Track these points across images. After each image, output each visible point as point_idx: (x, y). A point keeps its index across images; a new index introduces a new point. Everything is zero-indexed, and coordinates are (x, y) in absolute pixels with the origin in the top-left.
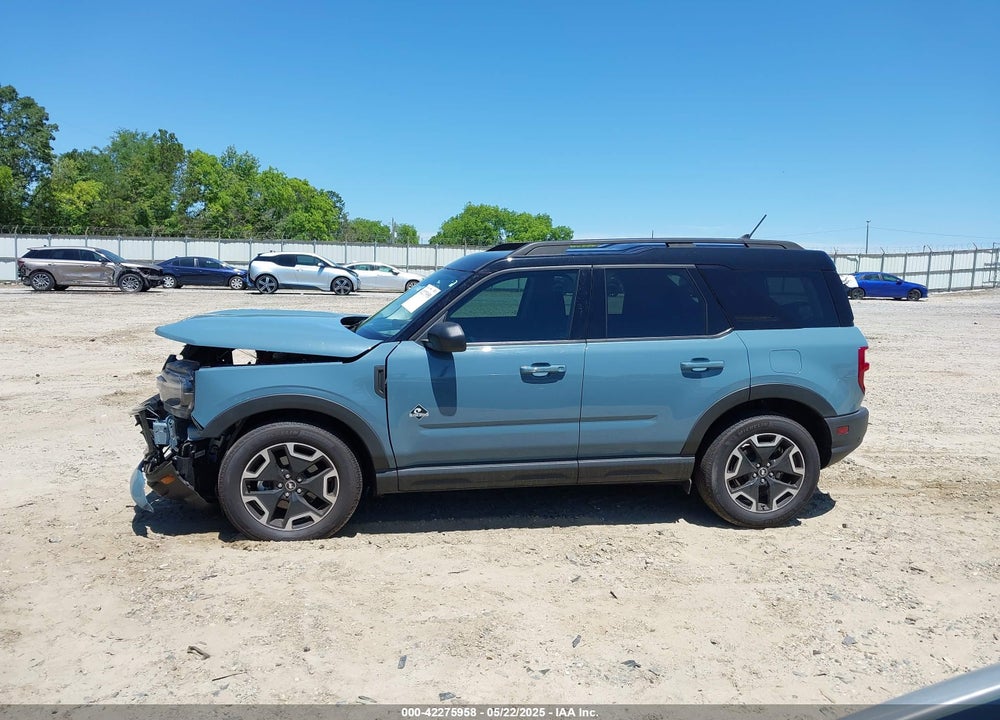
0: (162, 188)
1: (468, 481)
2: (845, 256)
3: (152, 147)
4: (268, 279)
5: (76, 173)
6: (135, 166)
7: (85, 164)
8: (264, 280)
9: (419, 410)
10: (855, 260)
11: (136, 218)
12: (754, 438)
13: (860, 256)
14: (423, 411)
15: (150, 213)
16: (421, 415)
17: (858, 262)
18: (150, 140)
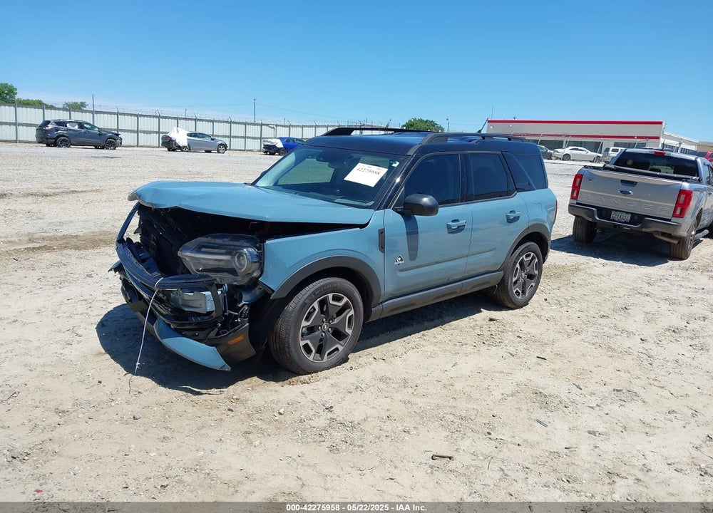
1: (413, 304)
2: (267, 125)
9: (400, 259)
10: (274, 128)
13: (276, 125)
14: (402, 260)
16: (401, 262)
17: (276, 130)
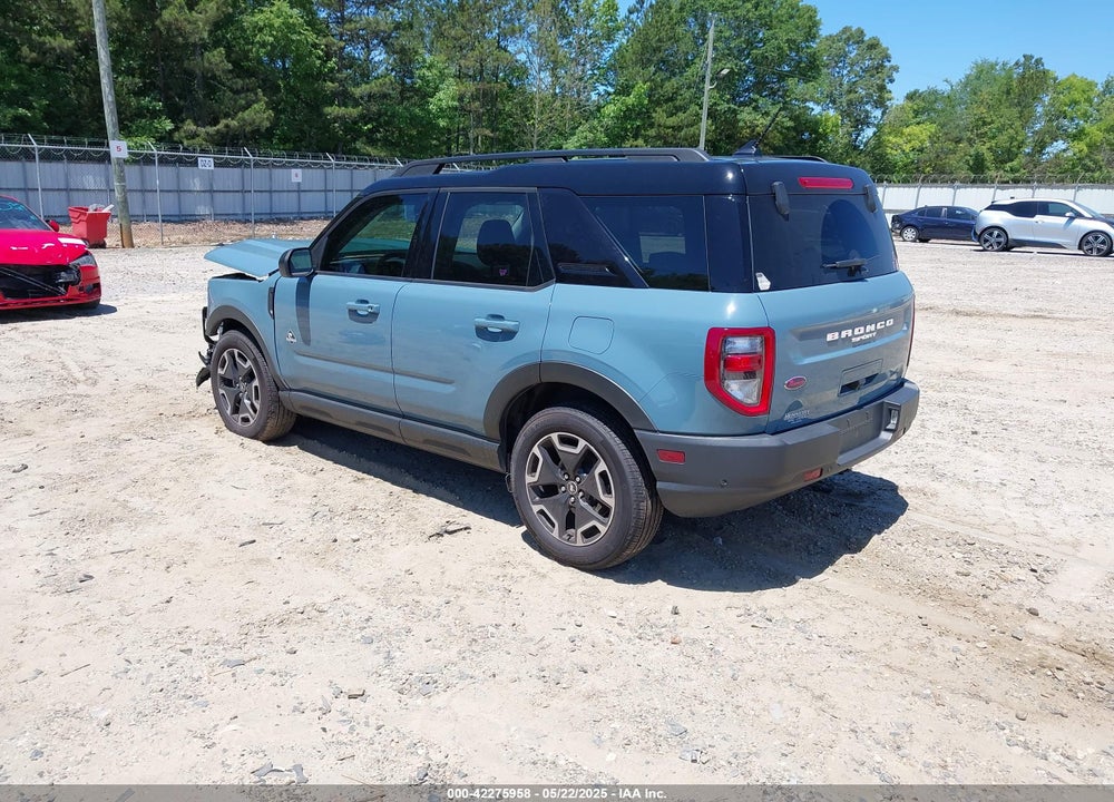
0: (1011, 126)
3: (1010, 77)
4: (996, 233)
5: (911, 115)
6: (982, 102)
7: (923, 104)
8: (991, 234)
11: (971, 163)
12: (554, 437)
14: (293, 336)
15: (988, 156)
16: (292, 340)
18: (1011, 69)
